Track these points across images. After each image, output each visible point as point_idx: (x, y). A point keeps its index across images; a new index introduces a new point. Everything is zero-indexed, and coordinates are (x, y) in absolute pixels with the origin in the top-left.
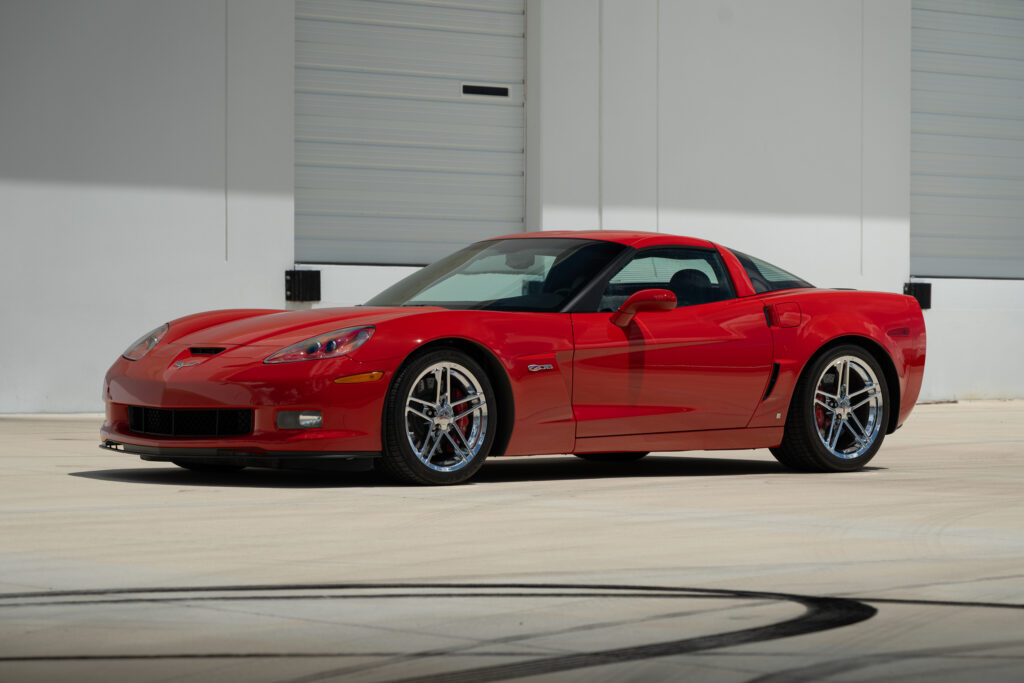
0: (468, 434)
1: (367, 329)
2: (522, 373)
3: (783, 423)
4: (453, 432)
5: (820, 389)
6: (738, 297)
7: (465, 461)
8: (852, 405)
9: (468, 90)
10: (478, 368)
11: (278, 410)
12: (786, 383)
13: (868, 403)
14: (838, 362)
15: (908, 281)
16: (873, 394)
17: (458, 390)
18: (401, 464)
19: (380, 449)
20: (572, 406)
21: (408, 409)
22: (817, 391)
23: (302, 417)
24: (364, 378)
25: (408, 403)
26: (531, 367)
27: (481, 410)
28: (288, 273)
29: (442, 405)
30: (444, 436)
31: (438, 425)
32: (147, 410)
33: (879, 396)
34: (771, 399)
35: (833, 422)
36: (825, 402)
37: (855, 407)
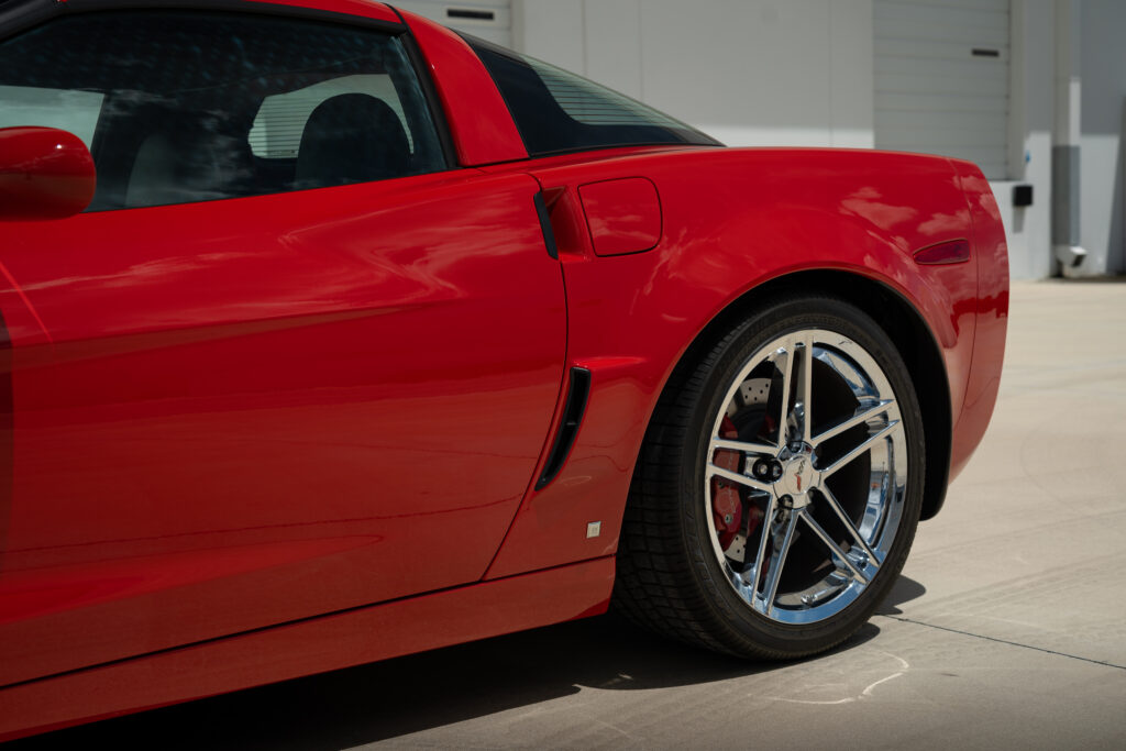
3: (611, 547)
5: (722, 435)
6: (459, 164)
8: (821, 463)
13: (867, 454)
14: (778, 349)
16: (880, 427)
22: (716, 443)
33: (897, 431)
34: (566, 479)
35: (770, 518)
36: (741, 471)
37: (830, 471)
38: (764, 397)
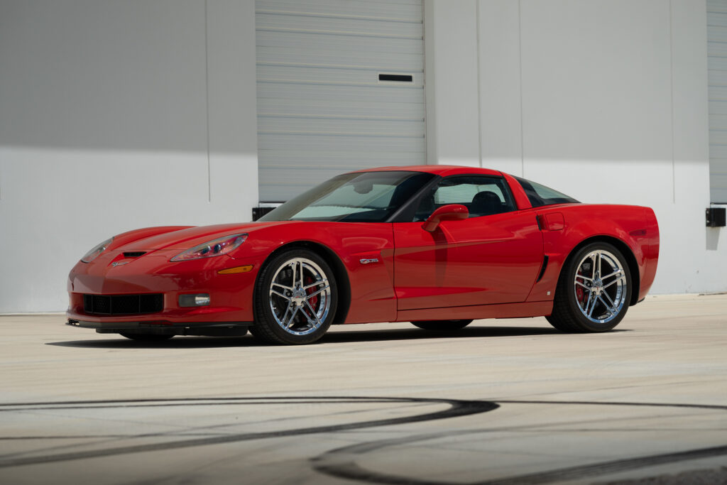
0: (317, 310)
1: (243, 236)
2: (356, 266)
3: (553, 299)
4: (306, 308)
5: (579, 273)
6: (518, 209)
7: (315, 327)
8: (604, 285)
9: (383, 78)
10: (323, 261)
11: (179, 294)
12: (553, 271)
13: (616, 283)
14: (592, 254)
15: (709, 207)
16: (619, 276)
17: (309, 278)
18: (267, 330)
19: (252, 320)
20: (394, 287)
21: (271, 292)
22: (577, 276)
23: (197, 298)
24: (239, 270)
25: (271, 287)
26: (362, 260)
27: (326, 291)
28: (254, 210)
29: (297, 289)
30: (299, 310)
31: (294, 302)
32: (94, 297)
33: (624, 278)
34: (542, 281)
35: (590, 298)
36: (583, 283)
37: (606, 287)
38: (589, 268)
